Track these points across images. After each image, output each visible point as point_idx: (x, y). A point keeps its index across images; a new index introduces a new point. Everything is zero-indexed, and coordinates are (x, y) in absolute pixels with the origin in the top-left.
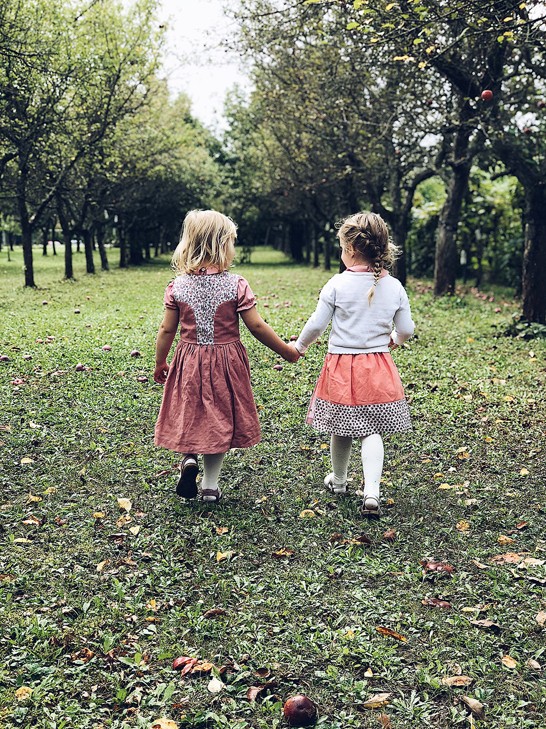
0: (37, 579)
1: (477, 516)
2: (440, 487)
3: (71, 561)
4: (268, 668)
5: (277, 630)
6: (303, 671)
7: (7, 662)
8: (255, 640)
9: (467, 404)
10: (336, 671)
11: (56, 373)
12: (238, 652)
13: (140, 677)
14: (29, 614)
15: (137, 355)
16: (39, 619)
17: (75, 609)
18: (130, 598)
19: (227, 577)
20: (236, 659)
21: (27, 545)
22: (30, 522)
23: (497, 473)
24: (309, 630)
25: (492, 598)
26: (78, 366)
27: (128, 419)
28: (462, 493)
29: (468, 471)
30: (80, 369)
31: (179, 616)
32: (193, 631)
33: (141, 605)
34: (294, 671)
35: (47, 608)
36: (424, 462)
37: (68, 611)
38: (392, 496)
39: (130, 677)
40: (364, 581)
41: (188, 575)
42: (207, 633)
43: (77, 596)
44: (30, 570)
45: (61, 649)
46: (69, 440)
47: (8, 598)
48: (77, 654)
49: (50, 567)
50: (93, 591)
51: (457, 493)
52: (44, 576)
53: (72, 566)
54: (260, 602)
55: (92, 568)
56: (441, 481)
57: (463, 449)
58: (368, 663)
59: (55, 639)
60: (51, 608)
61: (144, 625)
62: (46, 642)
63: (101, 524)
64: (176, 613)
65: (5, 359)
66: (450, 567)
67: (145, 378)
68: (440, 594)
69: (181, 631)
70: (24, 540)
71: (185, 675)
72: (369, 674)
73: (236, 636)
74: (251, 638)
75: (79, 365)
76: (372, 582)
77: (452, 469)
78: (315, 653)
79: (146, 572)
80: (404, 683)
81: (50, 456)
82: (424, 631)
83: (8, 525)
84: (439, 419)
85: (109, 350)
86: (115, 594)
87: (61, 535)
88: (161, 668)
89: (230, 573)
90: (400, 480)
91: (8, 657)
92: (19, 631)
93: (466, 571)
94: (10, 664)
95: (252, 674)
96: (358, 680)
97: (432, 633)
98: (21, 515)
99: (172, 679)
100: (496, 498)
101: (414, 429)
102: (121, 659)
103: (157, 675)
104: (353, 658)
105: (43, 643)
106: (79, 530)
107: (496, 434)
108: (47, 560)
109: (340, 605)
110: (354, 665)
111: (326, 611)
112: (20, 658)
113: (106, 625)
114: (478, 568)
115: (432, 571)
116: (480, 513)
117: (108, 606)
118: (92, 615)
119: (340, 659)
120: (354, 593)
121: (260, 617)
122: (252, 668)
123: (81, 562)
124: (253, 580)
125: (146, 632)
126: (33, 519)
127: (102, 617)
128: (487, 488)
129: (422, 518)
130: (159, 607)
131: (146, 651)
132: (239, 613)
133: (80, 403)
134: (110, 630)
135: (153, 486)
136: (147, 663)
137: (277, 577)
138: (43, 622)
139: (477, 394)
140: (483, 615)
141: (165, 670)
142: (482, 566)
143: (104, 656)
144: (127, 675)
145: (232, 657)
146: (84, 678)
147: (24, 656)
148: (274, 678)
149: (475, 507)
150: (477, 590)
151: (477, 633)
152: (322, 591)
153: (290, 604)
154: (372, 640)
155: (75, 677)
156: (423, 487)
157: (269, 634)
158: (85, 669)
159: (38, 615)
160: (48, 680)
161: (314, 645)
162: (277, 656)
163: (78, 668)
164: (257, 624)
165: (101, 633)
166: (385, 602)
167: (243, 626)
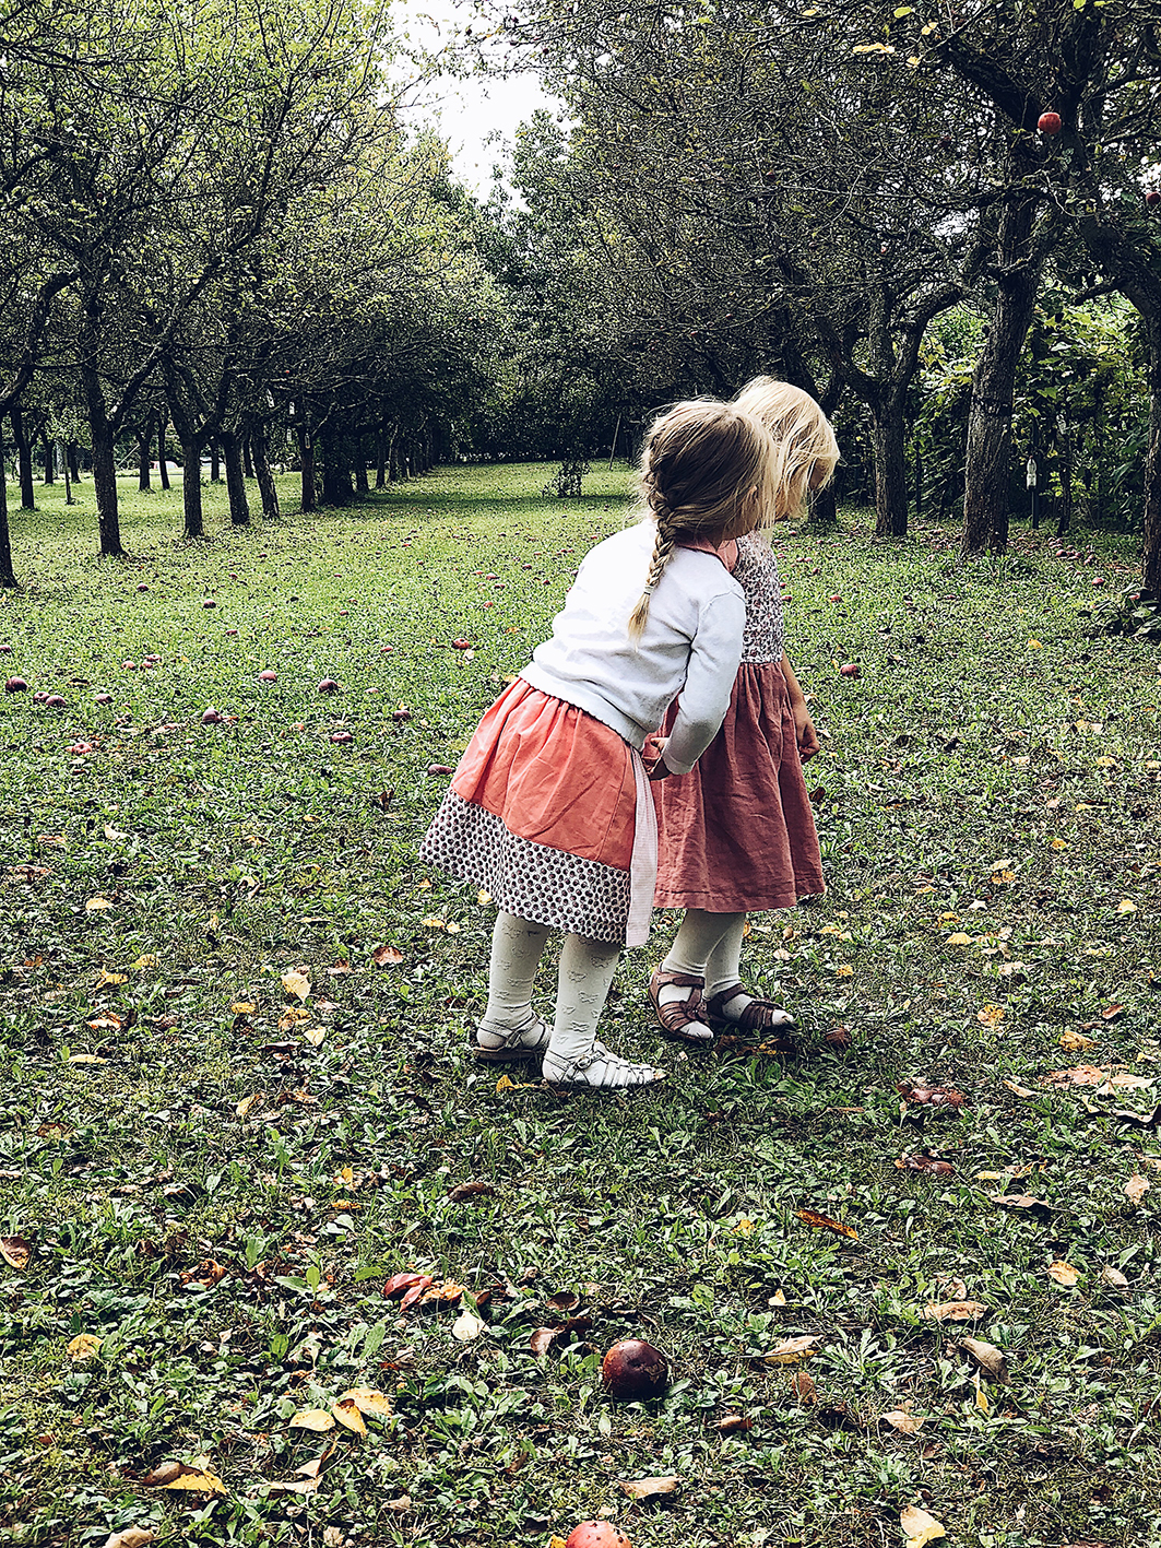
0: (116, 1133)
1: (1021, 996)
2: (949, 941)
3: (184, 1097)
4: (576, 1292)
5: (596, 1221)
6: (644, 1297)
7: (53, 1290)
8: (551, 1241)
9: (1017, 775)
10: (711, 1295)
11: (162, 729)
12: (516, 1263)
13: (317, 1314)
14: (96, 1197)
15: (331, 688)
16: (117, 1207)
17: (189, 1186)
18: (301, 1167)
19: (503, 1122)
20: (511, 1278)
21: (97, 1067)
22: (103, 1022)
23: (1070, 910)
24: (662, 1221)
25: (1039, 1153)
26: (206, 713)
27: (307, 818)
28: (994, 951)
29: (1009, 907)
30: (212, 720)
31: (398, 1197)
32: (426, 1226)
33: (323, 1179)
34: (627, 1298)
35: (134, 1187)
36: (919, 891)
37: (175, 1191)
38: (849, 959)
39: (297, 1313)
40: (779, 1126)
41: (424, 1119)
42: (454, 1230)
43: (194, 1164)
44: (101, 1114)
45: (159, 1262)
46: (185, 861)
47: (56, 1168)
48: (191, 1271)
49: (142, 1109)
50: (228, 1153)
51: (985, 951)
52: (130, 1126)
53: (186, 1107)
54: (564, 1169)
55: (227, 1111)
56: (952, 930)
57: (1004, 863)
58: (777, 1280)
59: (149, 1244)
60: (143, 1187)
61: (328, 1214)
62: (130, 1250)
63: (247, 1024)
64: (395, 1193)
65: (57, 703)
66: (957, 1096)
67: (346, 734)
68: (934, 1147)
69: (404, 1226)
70: (91, 1059)
71: (409, 1308)
72: (778, 1300)
73: (512, 1234)
74: (542, 1238)
75: (211, 711)
76: (794, 1127)
77: (977, 904)
78: (671, 1263)
79: (336, 1116)
80: (849, 1316)
81: (145, 895)
82: (894, 1217)
83: (59, 1030)
84: (957, 804)
85: (275, 680)
86: (271, 1157)
87: (166, 1047)
88: (361, 1295)
89: (506, 1116)
90: (867, 929)
91: (54, 1281)
92: (77, 1231)
93: (990, 1103)
94: (57, 1293)
95: (542, 1305)
96: (756, 1313)
97: (910, 1220)
98: (83, 1010)
99: (381, 1315)
100: (1064, 959)
101: (903, 825)
102: (280, 1280)
103: (351, 1309)
104: (749, 1271)
105: (123, 1251)
106: (202, 1038)
107: (1073, 834)
108: (135, 1097)
109: (727, 1172)
110: (750, 1283)
111: (698, 1184)
112: (77, 1281)
113: (251, 1217)
114: (1016, 1097)
115: (921, 1104)
116: (1029, 990)
117: (257, 1182)
118: (225, 1199)
119: (720, 1273)
120: (757, 1148)
121: (563, 1198)
122: (542, 1294)
123: (205, 1099)
124: (552, 1127)
125: (332, 1228)
126: (109, 1017)
127: (245, 1201)
128: (1046, 942)
129: (908, 1002)
130: (360, 1182)
131: (332, 1264)
132: (522, 1190)
133: (210, 787)
134: (259, 1227)
135: (357, 950)
136: (333, 1287)
137: (603, 1120)
138: (125, 1213)
139: (1042, 752)
140: (1018, 1186)
141: (369, 1300)
142: (1024, 1092)
143: (244, 1274)
144: (291, 1310)
145: (503, 1273)
146: (206, 1316)
147: (85, 1278)
148: (586, 1311)
149: (1019, 979)
150: (1011, 1138)
151: (1004, 1220)
152: (692, 1147)
153: (627, 1171)
154: (789, 1237)
155: (187, 1314)
156: (914, 941)
157: (581, 1229)
158: (207, 1300)
159: (115, 1200)
160: (133, 1322)
161: (670, 1247)
162: (594, 1270)
163: (193, 1298)
164: (557, 1212)
165: (240, 1231)
166: (820, 1165)
167: (529, 1215)
